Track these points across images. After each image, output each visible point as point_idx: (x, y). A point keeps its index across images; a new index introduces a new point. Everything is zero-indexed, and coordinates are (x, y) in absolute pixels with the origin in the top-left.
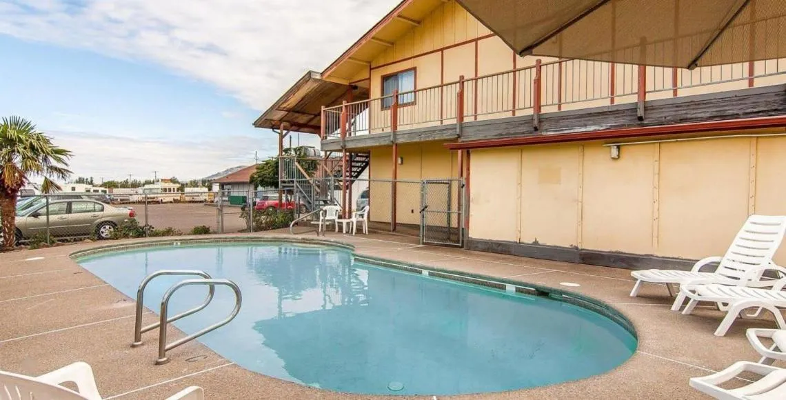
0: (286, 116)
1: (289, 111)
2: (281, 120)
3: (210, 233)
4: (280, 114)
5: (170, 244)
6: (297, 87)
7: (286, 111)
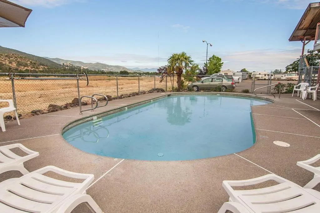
0: (306, 32)
1: (306, 29)
2: (304, 35)
3: (249, 93)
4: (302, 32)
5: (215, 94)
6: (305, 15)
7: (305, 29)
